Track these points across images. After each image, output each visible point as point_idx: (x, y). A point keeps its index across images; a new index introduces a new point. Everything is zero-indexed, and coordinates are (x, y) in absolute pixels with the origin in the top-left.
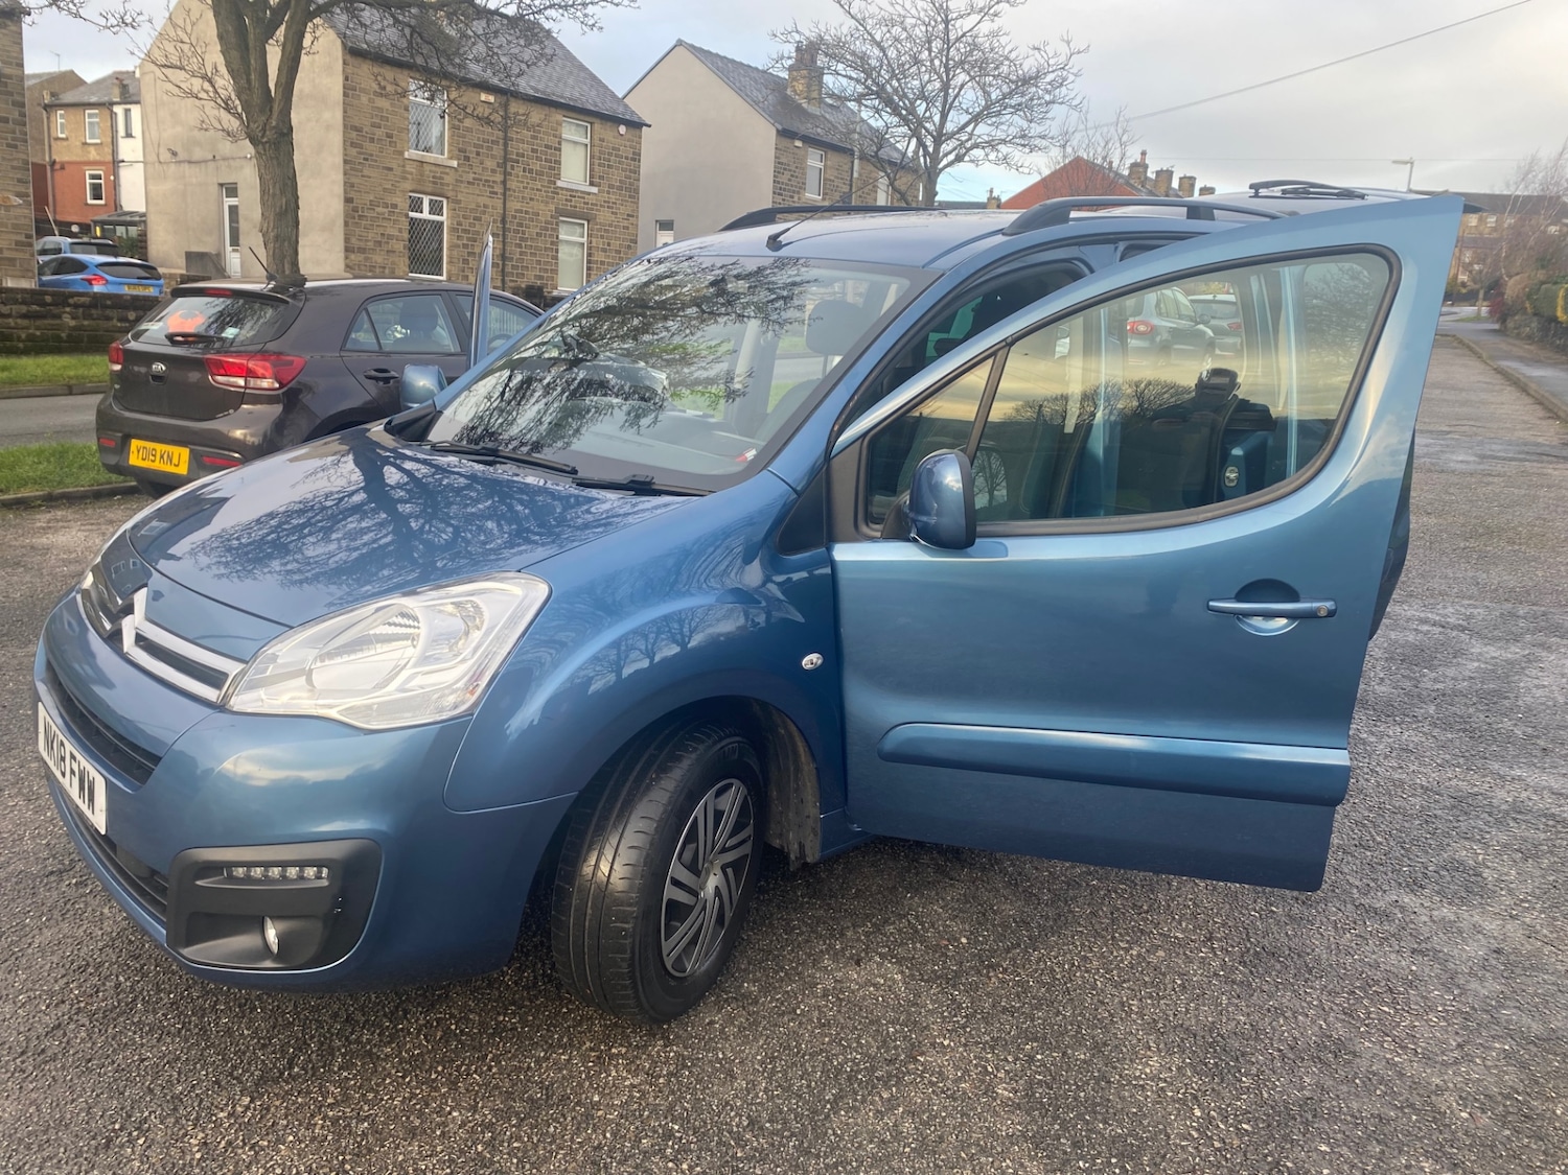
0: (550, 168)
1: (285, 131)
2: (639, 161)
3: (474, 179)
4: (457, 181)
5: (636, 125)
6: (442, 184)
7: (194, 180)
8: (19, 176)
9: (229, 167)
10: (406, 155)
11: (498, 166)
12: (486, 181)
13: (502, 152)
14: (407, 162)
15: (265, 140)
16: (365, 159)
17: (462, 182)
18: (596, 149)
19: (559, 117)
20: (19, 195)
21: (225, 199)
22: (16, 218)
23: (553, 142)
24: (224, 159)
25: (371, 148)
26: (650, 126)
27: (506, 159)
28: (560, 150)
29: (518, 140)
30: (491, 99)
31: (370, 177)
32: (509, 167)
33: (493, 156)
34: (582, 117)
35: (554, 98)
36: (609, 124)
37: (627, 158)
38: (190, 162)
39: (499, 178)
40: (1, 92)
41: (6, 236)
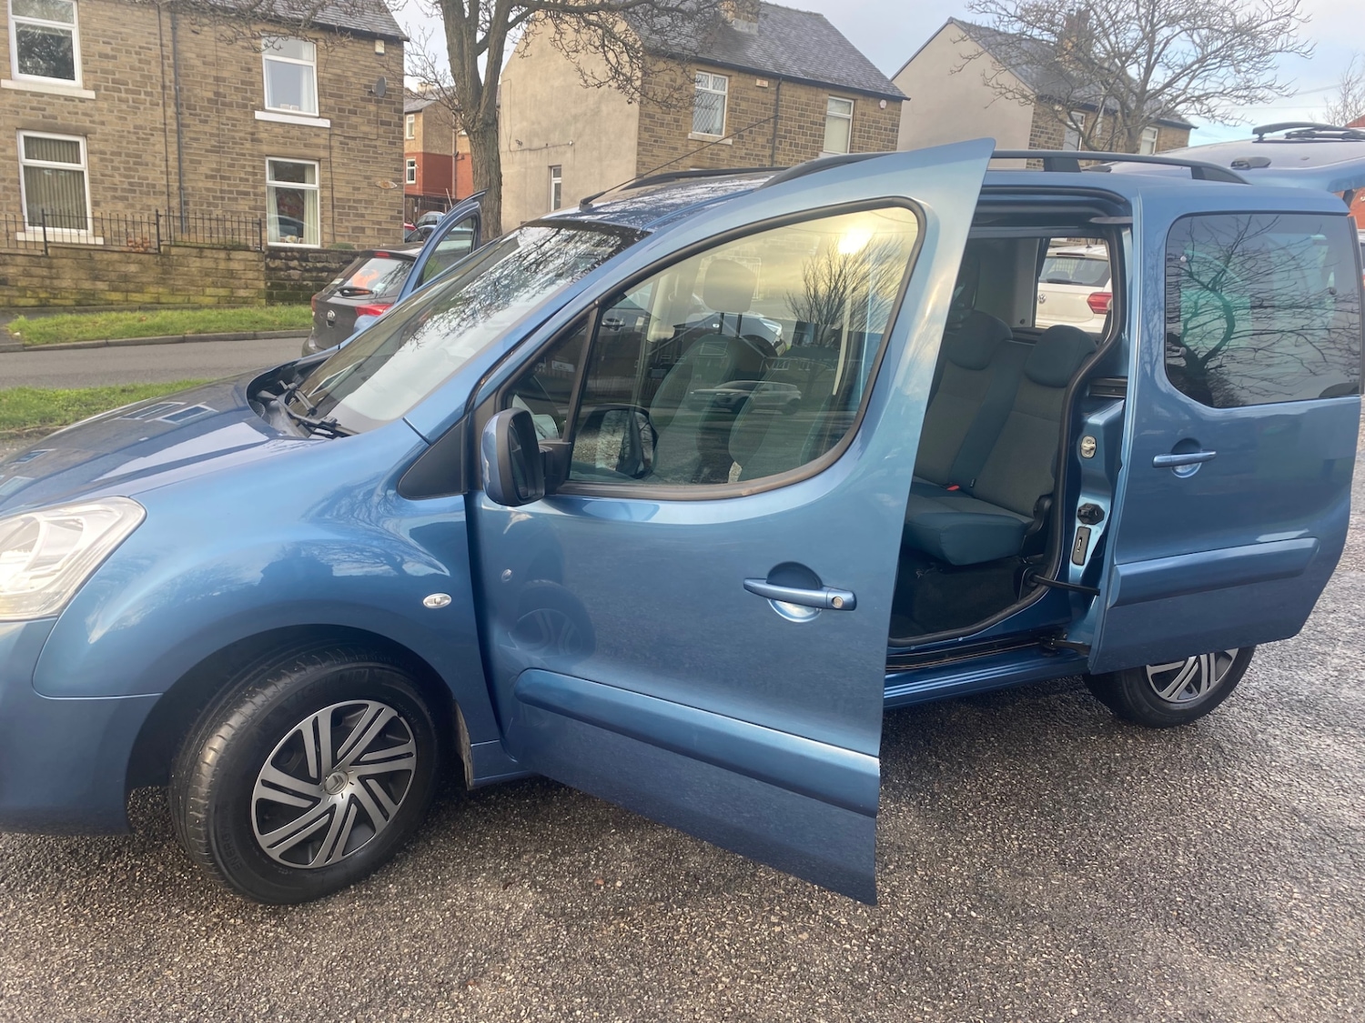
0: (814, 142)
1: (490, 122)
2: (897, 132)
3: (746, 154)
4: (731, 156)
5: (897, 99)
6: (718, 160)
7: (532, 164)
8: (396, 166)
9: (557, 152)
10: (690, 136)
11: (768, 142)
12: (756, 155)
13: (772, 130)
14: (690, 142)
15: (475, 129)
16: (655, 141)
17: (735, 157)
18: (858, 123)
19: (825, 96)
20: (395, 180)
21: (553, 179)
22: (392, 198)
23: (818, 118)
24: (553, 146)
25: (661, 131)
26: (909, 99)
27: (775, 136)
28: (824, 125)
29: (787, 119)
30: (766, 84)
31: (658, 156)
32: (777, 142)
33: (764, 134)
34: (846, 95)
35: (822, 80)
36: (871, 99)
37: (886, 129)
38: (530, 150)
39: (768, 152)
40: (386, 102)
41: (384, 212)
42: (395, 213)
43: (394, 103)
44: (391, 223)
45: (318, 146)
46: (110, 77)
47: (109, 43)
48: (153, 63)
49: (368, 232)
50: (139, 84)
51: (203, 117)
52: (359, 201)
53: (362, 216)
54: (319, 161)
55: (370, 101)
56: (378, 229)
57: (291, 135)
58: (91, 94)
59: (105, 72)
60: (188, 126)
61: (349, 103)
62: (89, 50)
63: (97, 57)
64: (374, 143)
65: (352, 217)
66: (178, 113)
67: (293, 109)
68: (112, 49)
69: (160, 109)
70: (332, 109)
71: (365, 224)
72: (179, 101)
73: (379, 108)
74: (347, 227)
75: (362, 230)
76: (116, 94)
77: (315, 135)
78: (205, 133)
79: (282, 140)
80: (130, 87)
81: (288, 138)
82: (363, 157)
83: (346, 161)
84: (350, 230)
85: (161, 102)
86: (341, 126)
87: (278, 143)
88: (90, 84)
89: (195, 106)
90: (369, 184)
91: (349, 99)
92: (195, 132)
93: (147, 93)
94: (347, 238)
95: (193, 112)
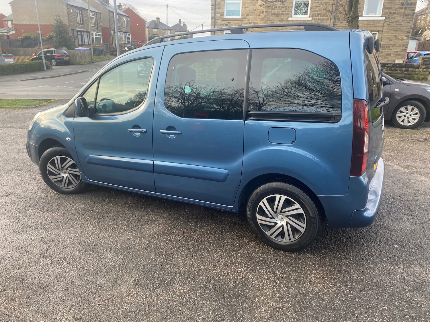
8: (408, 31)
20: (406, 36)
22: (404, 43)
40: (409, 8)
41: (400, 48)
42: (404, 48)
43: (412, 8)
44: (402, 52)
45: (379, 26)
46: (317, 13)
47: (318, 3)
48: (330, 6)
49: (392, 55)
50: (324, 14)
51: (341, 21)
52: (391, 44)
53: (391, 50)
54: (378, 31)
55: (402, 8)
56: (396, 54)
57: (370, 24)
58: (311, 19)
59: (316, 11)
60: (337, 25)
61: (394, 10)
62: (313, 5)
63: (314, 7)
64: (401, 23)
65: (387, 50)
66: (334, 21)
67: (373, 15)
68: (319, 4)
69: (329, 21)
70: (387, 13)
71: (391, 53)
72: (335, 17)
73: (405, 10)
74: (384, 54)
75: (390, 54)
76: (317, 18)
77: (379, 23)
78: (341, 26)
79: (366, 26)
80: (322, 15)
81: (369, 25)
82: (395, 29)
83: (388, 31)
84: (385, 55)
85: (330, 18)
86: (389, 18)
87: (365, 27)
88: (311, 16)
89: (340, 18)
90: (396, 38)
91: (394, 8)
92: (338, 26)
93: (326, 16)
94: (383, 58)
95: (339, 20)
